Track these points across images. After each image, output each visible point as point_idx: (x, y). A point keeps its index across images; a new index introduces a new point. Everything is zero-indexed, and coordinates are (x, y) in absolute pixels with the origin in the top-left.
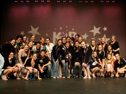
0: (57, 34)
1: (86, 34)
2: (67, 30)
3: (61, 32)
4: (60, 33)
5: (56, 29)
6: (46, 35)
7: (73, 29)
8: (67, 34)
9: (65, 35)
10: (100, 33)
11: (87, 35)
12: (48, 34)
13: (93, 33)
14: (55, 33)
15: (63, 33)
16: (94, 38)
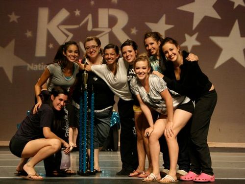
0: (51, 17)
1: (163, 19)
2: (92, 3)
3: (67, 9)
4: (64, 14)
6: (9, 18)
8: (90, 17)
9: (83, 22)
10: (218, 17)
11: (167, 23)
12: (16, 14)
14: (44, 13)
15: (77, 13)
16: (195, 36)
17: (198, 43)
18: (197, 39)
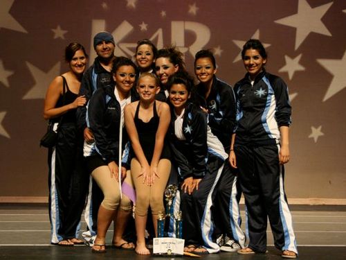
2: (163, 13)
5: (104, 5)
6: (53, 34)
7: (193, 10)
8: (160, 32)
10: (328, 33)
12: (63, 29)
13: (292, 31)
15: (144, 27)
16: (298, 58)
17: (301, 68)
18: (301, 63)
